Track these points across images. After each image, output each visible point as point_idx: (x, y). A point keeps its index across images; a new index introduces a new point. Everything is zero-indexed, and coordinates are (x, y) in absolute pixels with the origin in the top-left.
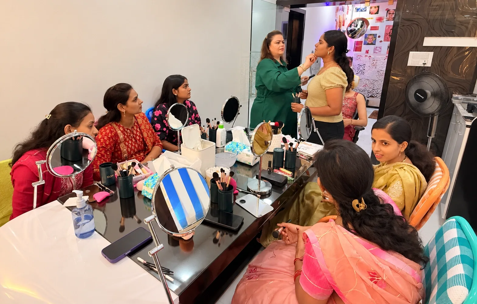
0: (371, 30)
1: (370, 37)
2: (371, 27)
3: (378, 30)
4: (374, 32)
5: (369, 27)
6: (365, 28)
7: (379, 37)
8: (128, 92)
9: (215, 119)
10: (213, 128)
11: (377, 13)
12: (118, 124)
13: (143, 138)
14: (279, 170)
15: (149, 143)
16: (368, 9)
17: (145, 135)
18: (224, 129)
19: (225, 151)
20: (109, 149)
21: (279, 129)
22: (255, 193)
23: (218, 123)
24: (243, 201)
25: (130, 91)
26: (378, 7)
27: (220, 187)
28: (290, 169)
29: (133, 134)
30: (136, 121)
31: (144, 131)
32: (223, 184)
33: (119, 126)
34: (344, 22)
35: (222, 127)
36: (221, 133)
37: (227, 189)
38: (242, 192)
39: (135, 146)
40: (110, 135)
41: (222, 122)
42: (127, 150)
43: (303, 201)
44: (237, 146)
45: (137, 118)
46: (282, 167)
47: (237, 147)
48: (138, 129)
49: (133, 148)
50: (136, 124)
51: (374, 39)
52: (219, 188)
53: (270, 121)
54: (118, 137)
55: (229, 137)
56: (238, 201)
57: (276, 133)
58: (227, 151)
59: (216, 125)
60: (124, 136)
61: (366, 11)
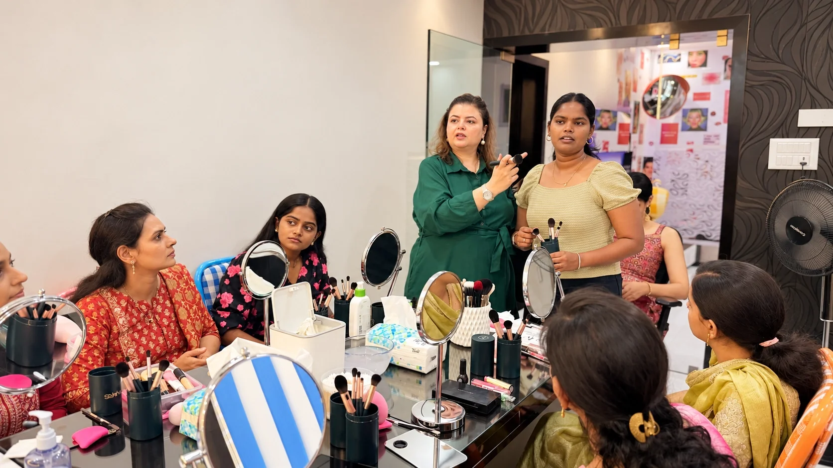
0: (695, 99)
1: (694, 114)
2: (695, 94)
3: (709, 99)
4: (701, 104)
5: (690, 95)
6: (682, 96)
7: (713, 114)
8: (140, 221)
9: (348, 278)
10: (343, 297)
11: (704, 64)
12: (118, 293)
13: (178, 322)
14: (483, 380)
15: (190, 331)
16: (685, 58)
17: (183, 314)
18: (366, 297)
19: (367, 343)
20: (97, 344)
21: (483, 296)
22: (427, 429)
23: (354, 286)
24: (402, 444)
25: (144, 218)
26: (706, 53)
27: (349, 408)
28: (507, 381)
29: (155, 313)
30: (164, 283)
31: (181, 305)
32: (357, 403)
33: (120, 297)
34: (635, 84)
35: (363, 293)
36: (359, 308)
37: (365, 412)
38: (400, 425)
39: (156, 342)
40: (96, 316)
41: (361, 284)
42: (137, 350)
43: (543, 454)
44: (393, 331)
45: (165, 277)
46: (492, 376)
47: (393, 333)
48: (168, 303)
49: (152, 346)
50: (163, 291)
51: (703, 118)
52: (349, 410)
53: (464, 280)
54: (115, 321)
55: (377, 314)
56: (389, 444)
57: (477, 303)
58: (373, 344)
59: (349, 291)
60: (131, 319)
61: (679, 60)
